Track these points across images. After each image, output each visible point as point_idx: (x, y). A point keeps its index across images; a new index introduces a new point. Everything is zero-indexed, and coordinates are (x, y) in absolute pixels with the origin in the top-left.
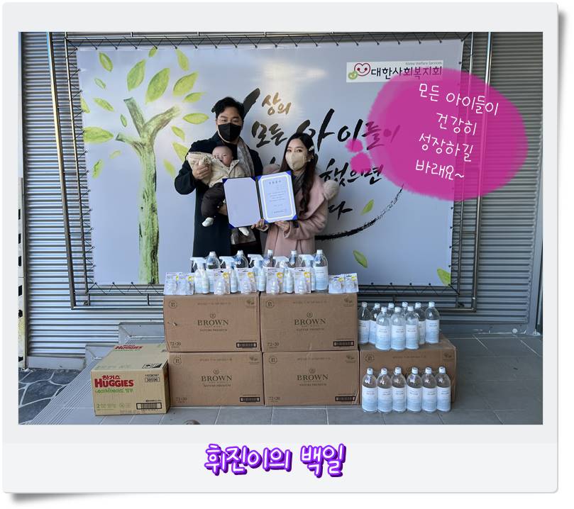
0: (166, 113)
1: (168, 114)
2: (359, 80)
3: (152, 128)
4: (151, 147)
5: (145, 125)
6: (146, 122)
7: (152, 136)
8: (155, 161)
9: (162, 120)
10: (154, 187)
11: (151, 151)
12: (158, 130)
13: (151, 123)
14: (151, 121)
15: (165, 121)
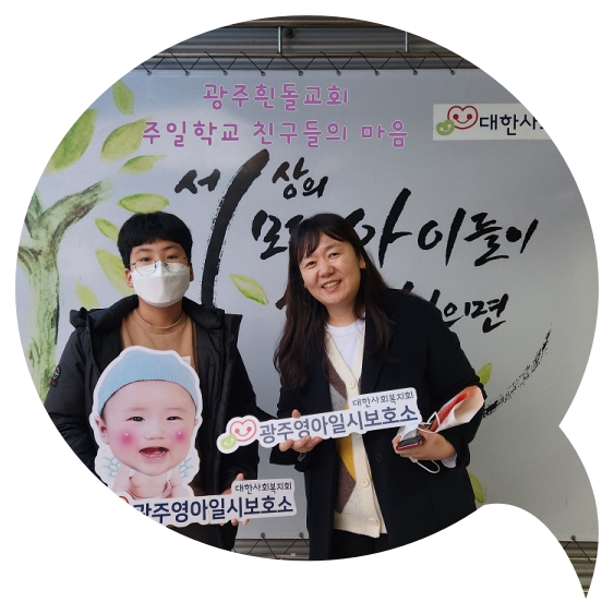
0: (84, 193)
1: (89, 195)
2: (457, 135)
3: (55, 221)
4: (51, 257)
5: (43, 214)
6: (44, 209)
7: (54, 237)
8: (57, 285)
9: (77, 206)
10: (53, 337)
11: (51, 266)
12: (68, 224)
13: (55, 211)
14: (55, 206)
15: (83, 208)
